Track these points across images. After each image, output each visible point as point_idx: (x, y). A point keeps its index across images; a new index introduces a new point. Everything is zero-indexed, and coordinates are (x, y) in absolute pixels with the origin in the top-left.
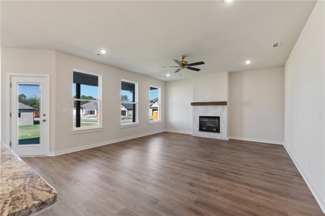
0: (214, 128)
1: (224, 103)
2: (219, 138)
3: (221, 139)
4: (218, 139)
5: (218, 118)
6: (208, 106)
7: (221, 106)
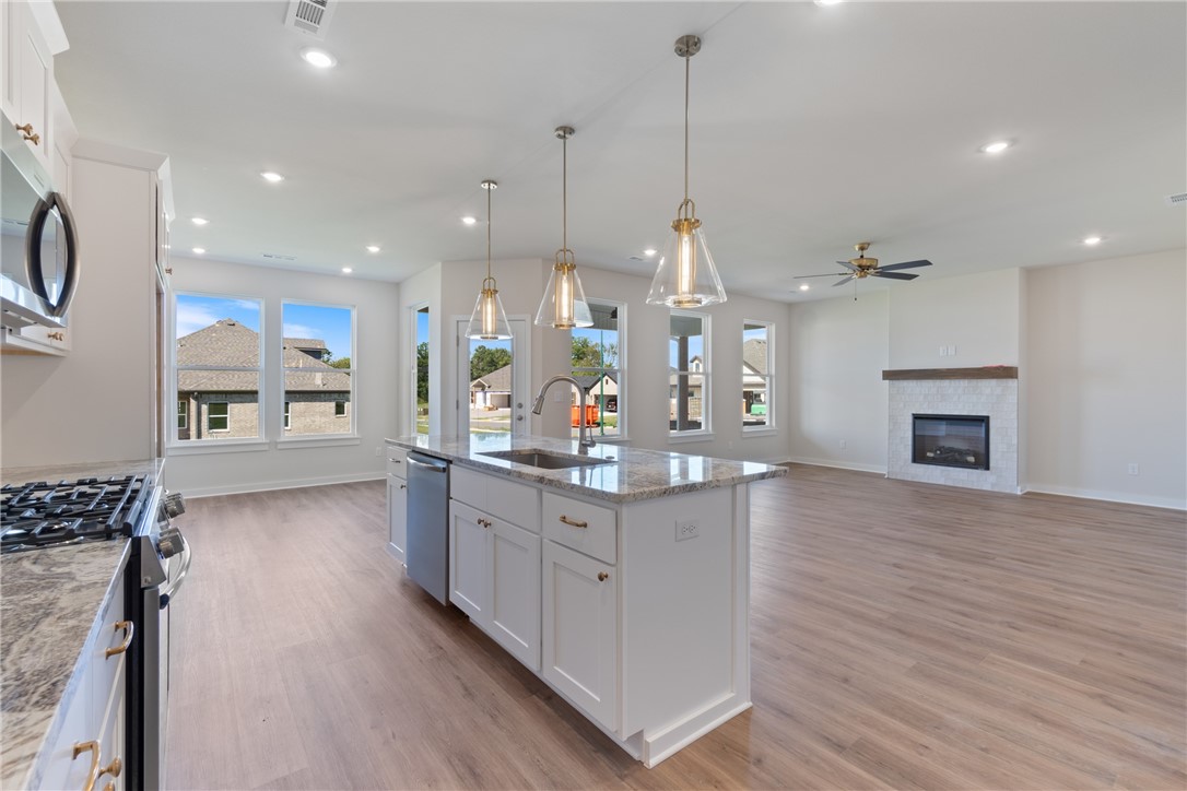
0: (969, 454)
1: (1007, 373)
2: (987, 487)
3: (996, 490)
4: (984, 488)
5: (984, 420)
6: (946, 383)
7: (993, 382)
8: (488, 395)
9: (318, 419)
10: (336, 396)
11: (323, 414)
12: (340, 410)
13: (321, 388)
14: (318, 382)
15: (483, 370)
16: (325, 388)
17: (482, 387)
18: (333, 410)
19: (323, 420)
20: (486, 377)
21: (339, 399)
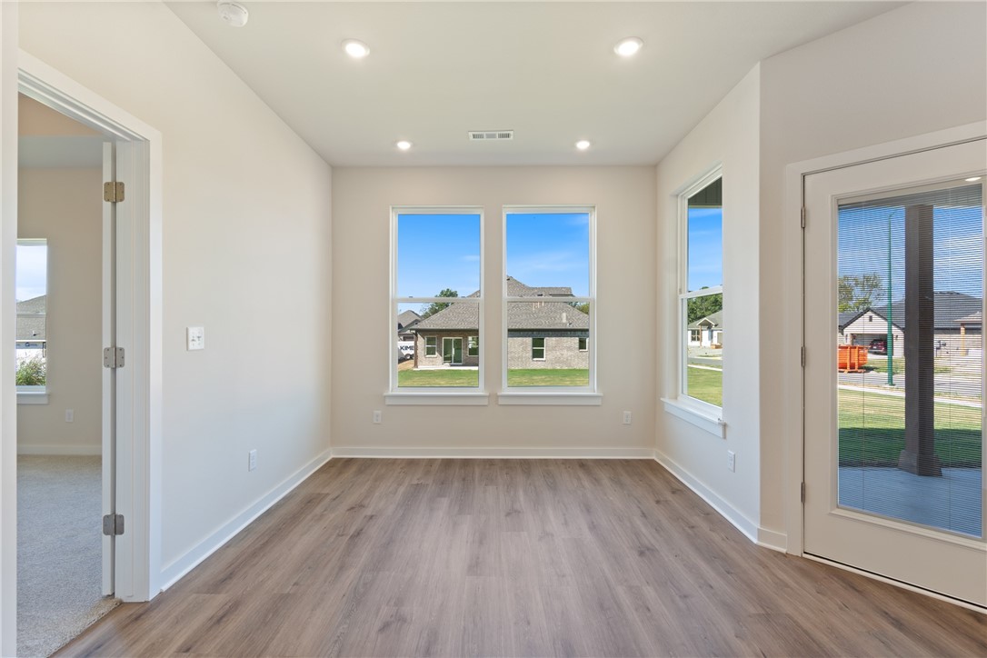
8: (715, 333)
9: (566, 353)
10: (579, 333)
11: (569, 349)
12: (582, 345)
13: (568, 327)
14: (563, 320)
15: (707, 310)
16: (571, 327)
17: (709, 326)
18: (577, 346)
19: (570, 353)
20: (713, 316)
21: (581, 335)
